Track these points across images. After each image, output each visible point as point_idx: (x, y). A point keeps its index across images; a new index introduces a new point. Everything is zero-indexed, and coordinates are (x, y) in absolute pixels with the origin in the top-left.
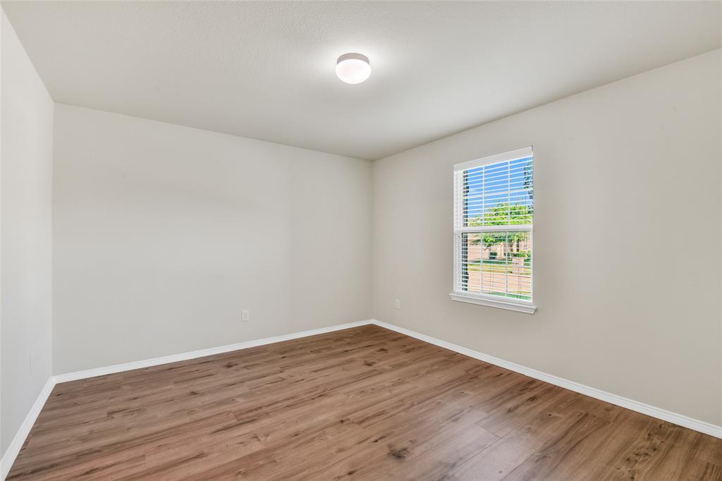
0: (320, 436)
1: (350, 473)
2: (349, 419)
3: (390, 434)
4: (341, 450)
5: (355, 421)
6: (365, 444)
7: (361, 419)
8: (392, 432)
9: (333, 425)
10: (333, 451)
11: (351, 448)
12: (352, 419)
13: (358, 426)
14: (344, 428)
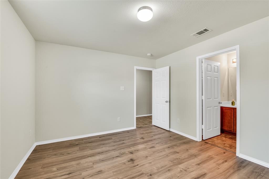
0: (159, 169)
1: (147, 157)
2: (148, 176)
3: (132, 167)
4: (150, 163)
5: (145, 175)
6: (142, 164)
7: (142, 175)
8: (130, 168)
9: (155, 174)
10: (153, 163)
11: (147, 163)
12: (146, 176)
13: (144, 172)
14: (150, 171)
